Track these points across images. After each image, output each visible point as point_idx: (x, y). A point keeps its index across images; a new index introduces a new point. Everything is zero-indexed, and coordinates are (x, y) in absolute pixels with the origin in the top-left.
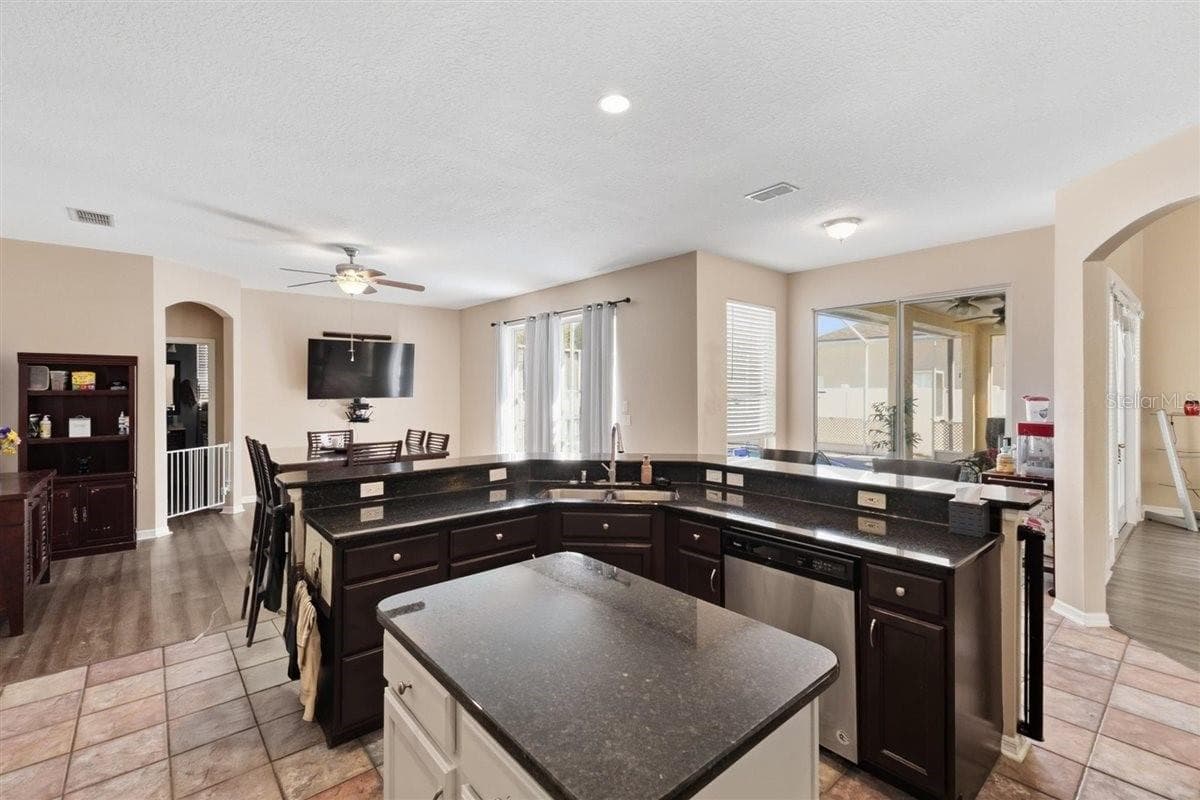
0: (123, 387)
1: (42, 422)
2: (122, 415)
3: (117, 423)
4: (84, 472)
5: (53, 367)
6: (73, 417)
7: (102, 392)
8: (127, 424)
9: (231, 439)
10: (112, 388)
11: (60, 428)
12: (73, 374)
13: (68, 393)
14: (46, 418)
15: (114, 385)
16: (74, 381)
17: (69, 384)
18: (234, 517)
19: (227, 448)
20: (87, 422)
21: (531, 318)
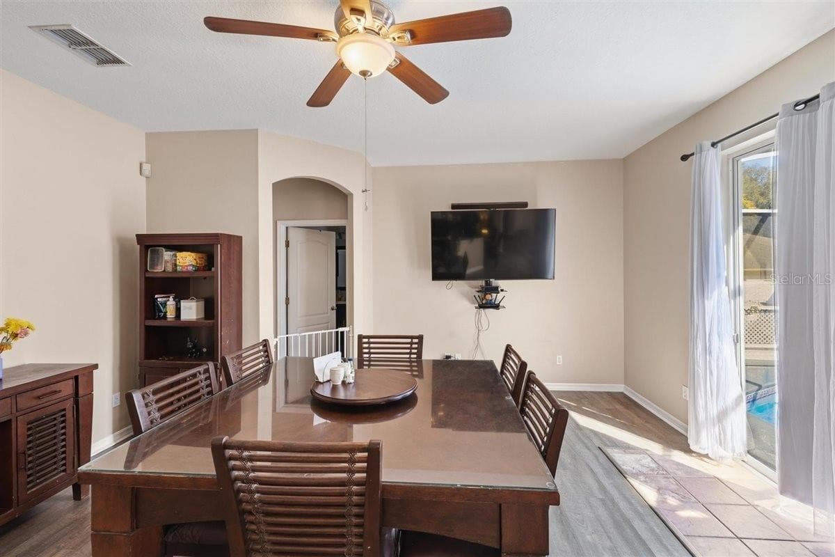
1: (168, 303)
5: (167, 248)
9: (352, 323)
12: (177, 254)
14: (171, 298)
16: (178, 262)
17: (176, 265)
19: (348, 332)
20: (193, 304)
21: (797, 105)
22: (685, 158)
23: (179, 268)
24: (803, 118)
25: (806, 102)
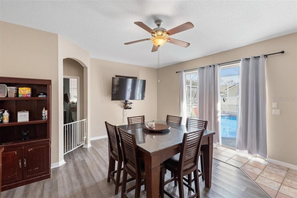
0: (45, 96)
1: (4, 114)
2: (44, 109)
3: (41, 113)
4: (25, 140)
5: (9, 85)
6: (20, 111)
7: (34, 98)
8: (46, 114)
9: (87, 117)
10: (39, 96)
11: (13, 117)
12: (19, 88)
13: (17, 99)
14: (6, 112)
15: (40, 95)
16: (19, 92)
17: (17, 94)
18: (88, 149)
19: (85, 121)
20: (27, 114)
21: (201, 68)
22: (177, 72)
23: (20, 96)
24: (201, 70)
25: (202, 68)
